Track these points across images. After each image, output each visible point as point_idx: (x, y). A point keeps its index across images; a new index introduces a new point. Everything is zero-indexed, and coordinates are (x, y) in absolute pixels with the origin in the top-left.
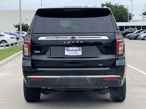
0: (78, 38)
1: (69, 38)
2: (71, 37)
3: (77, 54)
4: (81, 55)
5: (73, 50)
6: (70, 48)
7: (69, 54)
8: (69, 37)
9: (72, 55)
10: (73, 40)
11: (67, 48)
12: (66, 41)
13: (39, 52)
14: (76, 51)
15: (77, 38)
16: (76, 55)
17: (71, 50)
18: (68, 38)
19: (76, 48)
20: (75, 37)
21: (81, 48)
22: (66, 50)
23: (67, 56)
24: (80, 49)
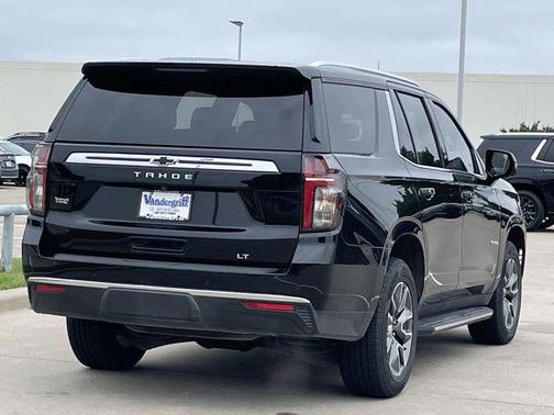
0: (181, 162)
1: (151, 161)
2: (158, 157)
3: (175, 217)
4: (185, 221)
5: (164, 202)
6: (157, 195)
7: (151, 213)
8: (152, 157)
9: (159, 216)
10: (163, 170)
11: (148, 194)
12: (144, 170)
13: (65, 201)
14: (174, 204)
15: (177, 162)
16: (170, 217)
17: (158, 203)
18: (148, 160)
19: (176, 196)
20: (169, 158)
21: (190, 196)
22: (143, 198)
23: (144, 218)
24: (185, 200)
